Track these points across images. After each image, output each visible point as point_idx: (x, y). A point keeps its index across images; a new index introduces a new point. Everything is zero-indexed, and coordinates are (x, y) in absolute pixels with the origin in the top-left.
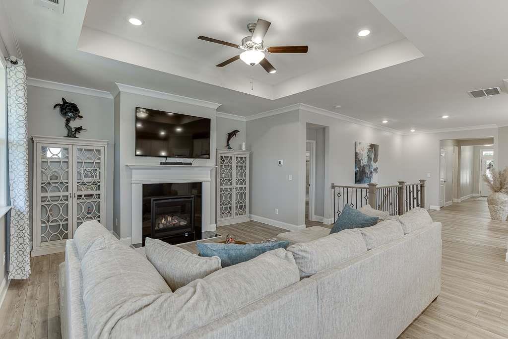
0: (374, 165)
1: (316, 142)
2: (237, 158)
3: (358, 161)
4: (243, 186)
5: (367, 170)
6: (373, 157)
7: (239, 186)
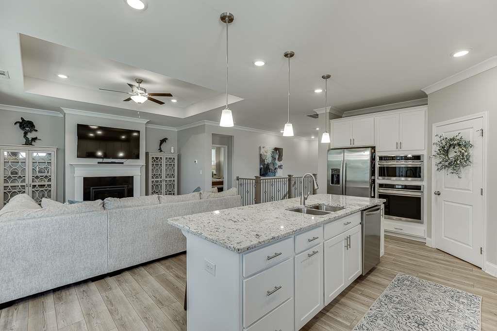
0: (278, 163)
1: (228, 147)
2: (166, 158)
3: (262, 161)
4: (172, 179)
5: (271, 167)
6: (277, 157)
7: (168, 179)
